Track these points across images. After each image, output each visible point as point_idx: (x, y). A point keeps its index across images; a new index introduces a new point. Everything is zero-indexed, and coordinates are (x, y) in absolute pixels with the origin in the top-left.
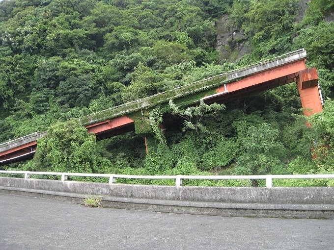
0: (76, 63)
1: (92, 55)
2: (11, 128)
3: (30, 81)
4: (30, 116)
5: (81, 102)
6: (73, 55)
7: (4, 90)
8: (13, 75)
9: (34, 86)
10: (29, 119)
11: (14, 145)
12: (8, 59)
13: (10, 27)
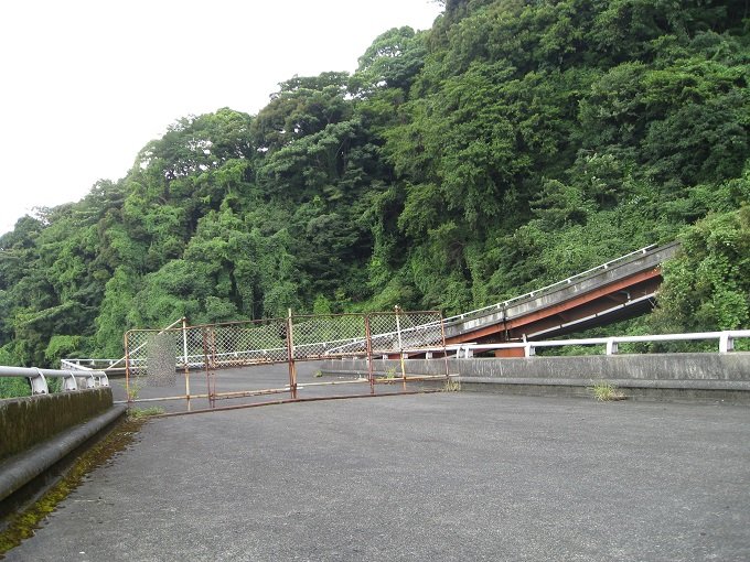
0: (690, 68)
1: (724, 42)
2: (538, 250)
3: (568, 134)
4: (578, 218)
5: (719, 168)
6: (674, 52)
7: (509, 159)
8: (529, 122)
9: (579, 143)
10: (580, 227)
11: (585, 287)
12: (510, 88)
13: (504, 14)
